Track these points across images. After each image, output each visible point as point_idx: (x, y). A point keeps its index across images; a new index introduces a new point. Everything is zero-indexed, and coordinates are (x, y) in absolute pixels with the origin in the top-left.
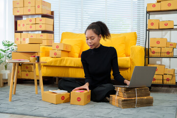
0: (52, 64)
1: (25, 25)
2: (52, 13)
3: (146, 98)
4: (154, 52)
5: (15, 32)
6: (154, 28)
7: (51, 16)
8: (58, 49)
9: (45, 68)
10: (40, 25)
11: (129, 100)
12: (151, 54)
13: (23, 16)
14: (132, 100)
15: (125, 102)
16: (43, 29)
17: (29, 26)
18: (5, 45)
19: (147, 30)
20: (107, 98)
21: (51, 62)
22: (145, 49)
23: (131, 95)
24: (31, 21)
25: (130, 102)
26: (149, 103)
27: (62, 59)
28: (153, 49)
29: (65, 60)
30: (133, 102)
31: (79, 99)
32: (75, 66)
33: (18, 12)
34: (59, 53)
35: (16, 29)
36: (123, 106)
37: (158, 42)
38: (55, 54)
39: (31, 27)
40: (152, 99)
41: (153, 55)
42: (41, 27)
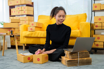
0: (30, 36)
1: (15, 11)
2: (33, 3)
3: (86, 59)
4: (97, 26)
5: (10, 16)
6: (97, 10)
7: (31, 5)
8: (33, 26)
9: (26, 38)
10: (24, 11)
11: (73, 60)
12: (95, 28)
13: (16, 6)
14: (75, 60)
15: (70, 62)
16: (26, 13)
17: (18, 12)
18: (2, 24)
19: (92, 11)
20: (60, 59)
21: (29, 35)
22: (91, 24)
23: (75, 57)
24: (19, 9)
25: (73, 62)
26: (89, 63)
27: (35, 33)
28: (96, 24)
29: (37, 33)
30: (76, 62)
31: (38, 60)
32: (44, 37)
33: (11, 3)
34: (34, 28)
35: (10, 14)
36: (68, 65)
37: (100, 19)
38: (31, 29)
39: (19, 13)
40: (91, 60)
41: (96, 28)
42: (24, 12)
